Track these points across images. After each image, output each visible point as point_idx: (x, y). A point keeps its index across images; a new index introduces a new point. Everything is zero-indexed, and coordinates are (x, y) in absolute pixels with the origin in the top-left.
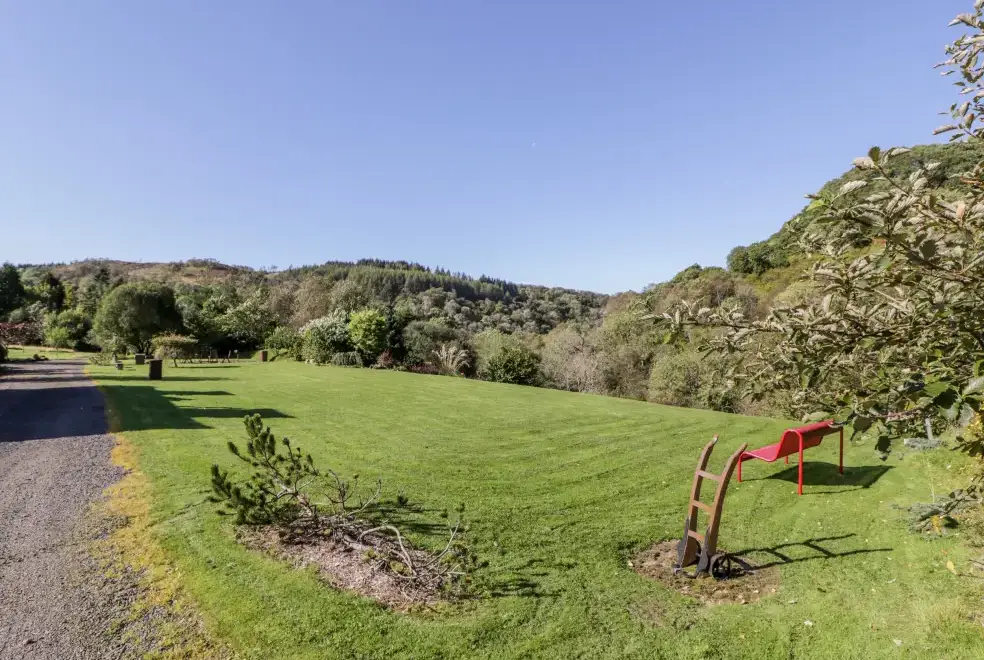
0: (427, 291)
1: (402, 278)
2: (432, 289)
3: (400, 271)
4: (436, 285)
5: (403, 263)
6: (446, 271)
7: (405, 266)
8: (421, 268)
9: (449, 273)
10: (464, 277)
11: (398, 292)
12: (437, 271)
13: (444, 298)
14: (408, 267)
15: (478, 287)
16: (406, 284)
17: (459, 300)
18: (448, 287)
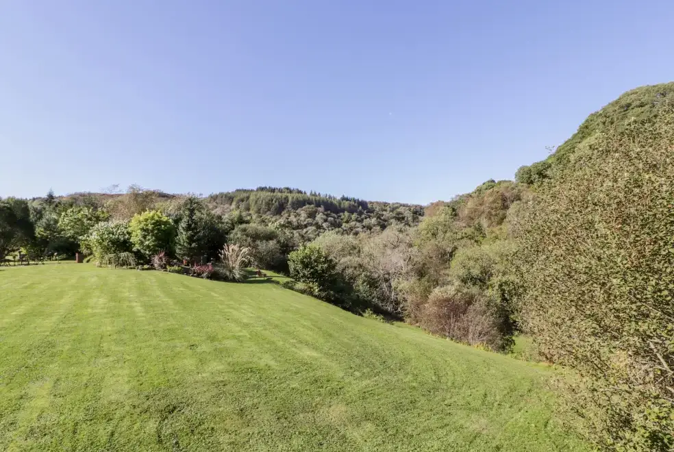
0: (304, 208)
1: (287, 199)
2: (307, 206)
3: (285, 194)
4: (310, 203)
5: (288, 189)
6: (317, 194)
8: (300, 192)
10: (330, 197)
12: (311, 193)
13: (315, 212)
14: (291, 191)
15: (340, 204)
16: (289, 203)
17: (326, 213)
18: (318, 204)
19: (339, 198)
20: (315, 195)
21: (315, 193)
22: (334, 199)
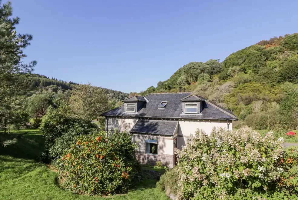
0: (50, 86)
1: (39, 80)
2: (52, 85)
3: (37, 78)
4: (54, 84)
5: (38, 75)
6: (56, 79)
7: (38, 76)
8: (46, 77)
9: (57, 80)
10: (63, 82)
11: (38, 86)
12: (52, 78)
13: (57, 89)
14: (40, 77)
15: (69, 85)
16: (41, 82)
17: (62, 90)
18: (58, 84)
19: (68, 82)
20: (54, 79)
21: (54, 78)
22: (66, 83)
